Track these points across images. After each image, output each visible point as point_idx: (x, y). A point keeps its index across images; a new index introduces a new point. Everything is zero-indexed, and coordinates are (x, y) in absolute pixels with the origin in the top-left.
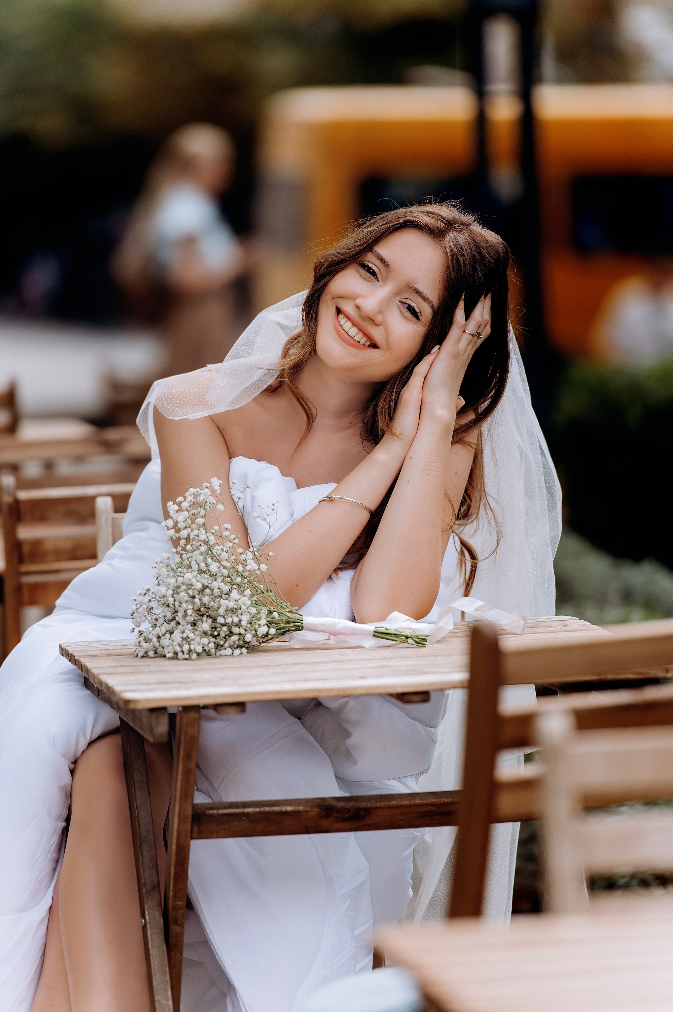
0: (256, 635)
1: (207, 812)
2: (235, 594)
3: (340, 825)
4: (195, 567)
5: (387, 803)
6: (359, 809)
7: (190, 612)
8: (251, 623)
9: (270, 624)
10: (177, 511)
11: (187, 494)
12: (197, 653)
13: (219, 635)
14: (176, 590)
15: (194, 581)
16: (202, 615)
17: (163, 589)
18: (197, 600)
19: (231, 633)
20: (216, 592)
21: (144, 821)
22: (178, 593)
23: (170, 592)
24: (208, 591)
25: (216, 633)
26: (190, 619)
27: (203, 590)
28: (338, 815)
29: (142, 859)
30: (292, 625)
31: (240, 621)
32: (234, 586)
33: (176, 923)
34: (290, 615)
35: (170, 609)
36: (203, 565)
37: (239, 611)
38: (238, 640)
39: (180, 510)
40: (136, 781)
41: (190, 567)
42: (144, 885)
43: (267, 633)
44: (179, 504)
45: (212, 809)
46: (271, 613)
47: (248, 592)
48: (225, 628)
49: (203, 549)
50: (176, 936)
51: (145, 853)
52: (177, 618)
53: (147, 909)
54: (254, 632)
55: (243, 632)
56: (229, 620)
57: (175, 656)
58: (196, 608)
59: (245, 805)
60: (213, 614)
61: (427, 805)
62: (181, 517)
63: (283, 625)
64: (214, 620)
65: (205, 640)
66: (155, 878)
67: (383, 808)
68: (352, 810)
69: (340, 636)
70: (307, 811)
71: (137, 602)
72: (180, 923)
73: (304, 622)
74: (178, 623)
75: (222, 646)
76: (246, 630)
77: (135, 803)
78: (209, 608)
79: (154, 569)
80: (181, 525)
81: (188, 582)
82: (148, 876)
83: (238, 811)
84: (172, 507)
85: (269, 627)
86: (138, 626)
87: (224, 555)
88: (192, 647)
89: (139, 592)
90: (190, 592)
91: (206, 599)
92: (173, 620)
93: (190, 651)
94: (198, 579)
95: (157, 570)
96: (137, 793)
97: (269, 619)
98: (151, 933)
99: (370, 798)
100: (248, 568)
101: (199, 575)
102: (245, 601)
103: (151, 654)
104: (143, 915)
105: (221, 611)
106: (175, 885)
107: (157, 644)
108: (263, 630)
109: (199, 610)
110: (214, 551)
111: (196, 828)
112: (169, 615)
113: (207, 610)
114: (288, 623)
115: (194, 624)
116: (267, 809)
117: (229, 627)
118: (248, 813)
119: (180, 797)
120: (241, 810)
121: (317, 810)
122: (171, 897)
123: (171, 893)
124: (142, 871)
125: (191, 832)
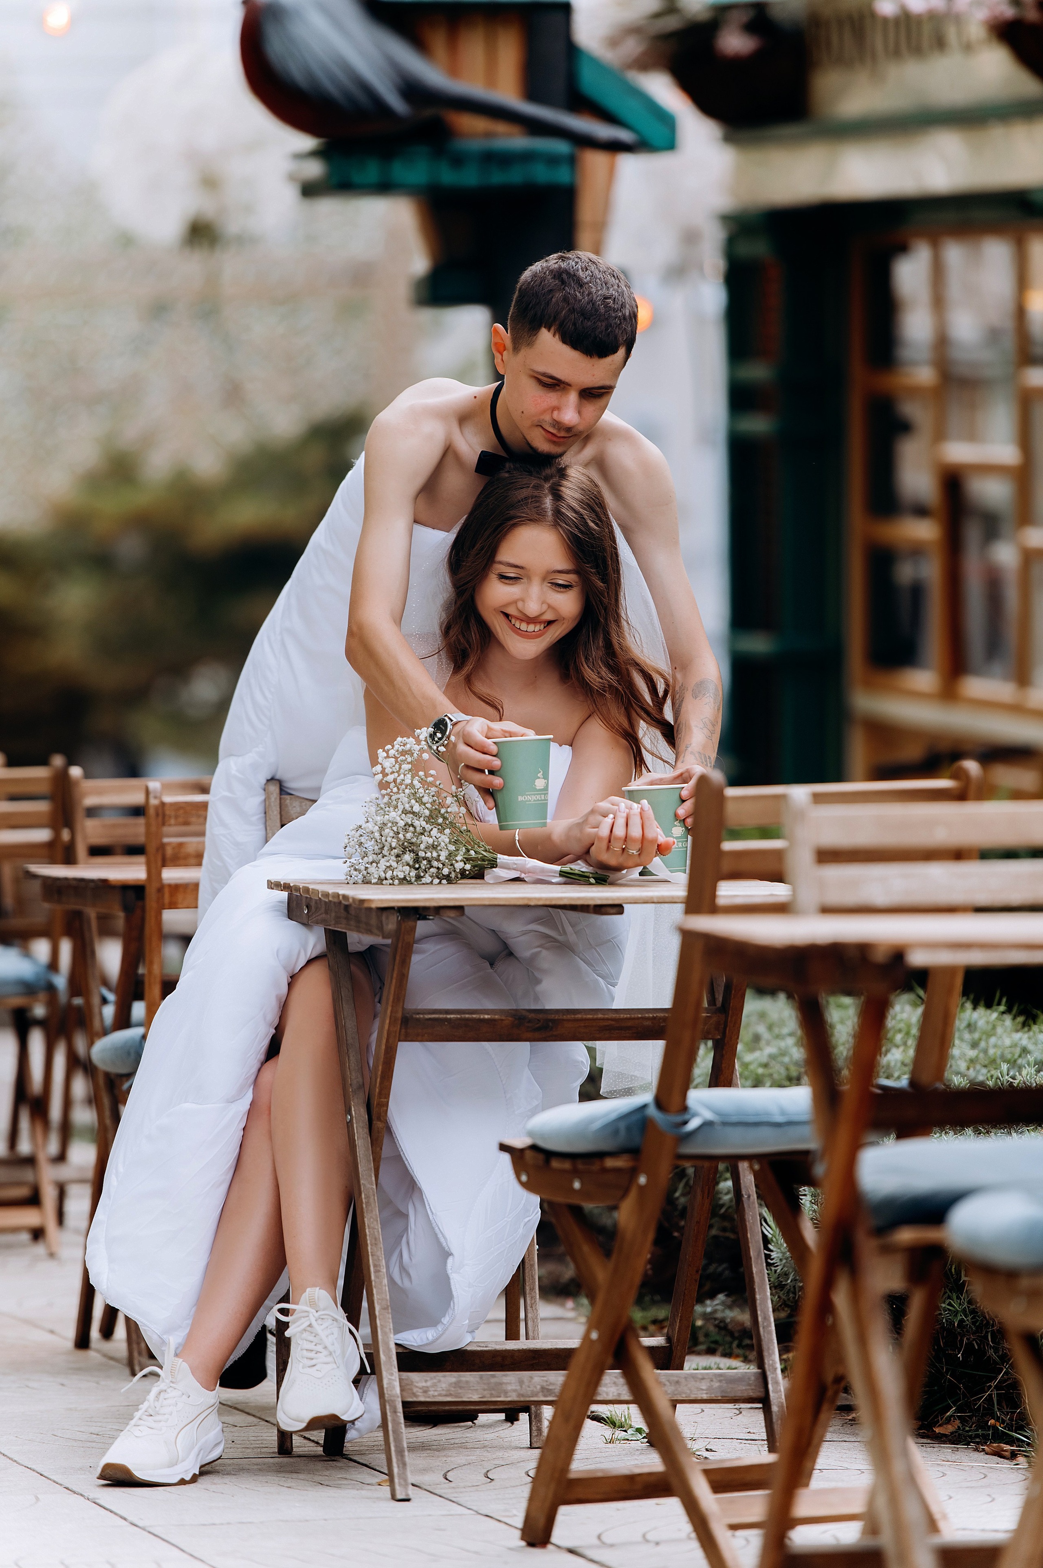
0: (454, 869)
1: (414, 1016)
2: (435, 832)
3: (529, 1035)
4: (401, 807)
5: (573, 1016)
7: (394, 846)
8: (448, 859)
9: (467, 860)
10: (386, 758)
11: (395, 743)
12: (399, 879)
13: (420, 867)
14: (383, 826)
15: (398, 819)
16: (406, 849)
17: (370, 826)
18: (401, 836)
19: (431, 866)
20: (419, 829)
21: (350, 1030)
22: (384, 830)
23: (378, 828)
24: (410, 828)
25: (417, 866)
26: (394, 852)
27: (406, 828)
28: (529, 1025)
29: (349, 1063)
30: (487, 863)
31: (439, 856)
32: (435, 826)
33: (379, 1119)
34: (484, 853)
35: (377, 843)
36: (407, 807)
37: (439, 848)
38: (438, 872)
39: (388, 757)
41: (396, 807)
42: (351, 1085)
43: (464, 867)
44: (387, 752)
45: (418, 1014)
46: (468, 850)
47: (447, 831)
48: (425, 862)
50: (378, 1131)
51: (351, 1058)
52: (383, 852)
54: (451, 867)
55: (441, 866)
56: (429, 855)
58: (400, 843)
59: (447, 1012)
60: (415, 848)
61: (608, 1019)
62: (388, 764)
64: (416, 854)
65: (408, 870)
66: (360, 1080)
67: (568, 1020)
68: (542, 1021)
70: (502, 1020)
71: (350, 837)
72: (382, 1119)
75: (423, 876)
76: (444, 865)
78: (412, 843)
79: (364, 807)
80: (389, 770)
81: (393, 820)
82: (354, 1078)
83: (441, 1016)
84: (381, 754)
85: (465, 864)
86: (350, 858)
89: (352, 828)
90: (395, 829)
91: (409, 835)
93: (393, 878)
94: (403, 818)
95: (366, 809)
96: (344, 1005)
97: (465, 856)
98: (356, 1127)
101: (403, 814)
102: (444, 839)
103: (360, 881)
104: (349, 1111)
105: (422, 846)
106: (381, 1083)
107: (366, 874)
108: (459, 866)
109: (403, 845)
111: (403, 1031)
113: (410, 845)
114: (484, 860)
115: (398, 856)
116: (467, 1016)
117: (429, 862)
118: (450, 1019)
119: (393, 1002)
120: (445, 1016)
121: (510, 1019)
122: (377, 1094)
123: (377, 1090)
124: (349, 1073)
125: (399, 1035)
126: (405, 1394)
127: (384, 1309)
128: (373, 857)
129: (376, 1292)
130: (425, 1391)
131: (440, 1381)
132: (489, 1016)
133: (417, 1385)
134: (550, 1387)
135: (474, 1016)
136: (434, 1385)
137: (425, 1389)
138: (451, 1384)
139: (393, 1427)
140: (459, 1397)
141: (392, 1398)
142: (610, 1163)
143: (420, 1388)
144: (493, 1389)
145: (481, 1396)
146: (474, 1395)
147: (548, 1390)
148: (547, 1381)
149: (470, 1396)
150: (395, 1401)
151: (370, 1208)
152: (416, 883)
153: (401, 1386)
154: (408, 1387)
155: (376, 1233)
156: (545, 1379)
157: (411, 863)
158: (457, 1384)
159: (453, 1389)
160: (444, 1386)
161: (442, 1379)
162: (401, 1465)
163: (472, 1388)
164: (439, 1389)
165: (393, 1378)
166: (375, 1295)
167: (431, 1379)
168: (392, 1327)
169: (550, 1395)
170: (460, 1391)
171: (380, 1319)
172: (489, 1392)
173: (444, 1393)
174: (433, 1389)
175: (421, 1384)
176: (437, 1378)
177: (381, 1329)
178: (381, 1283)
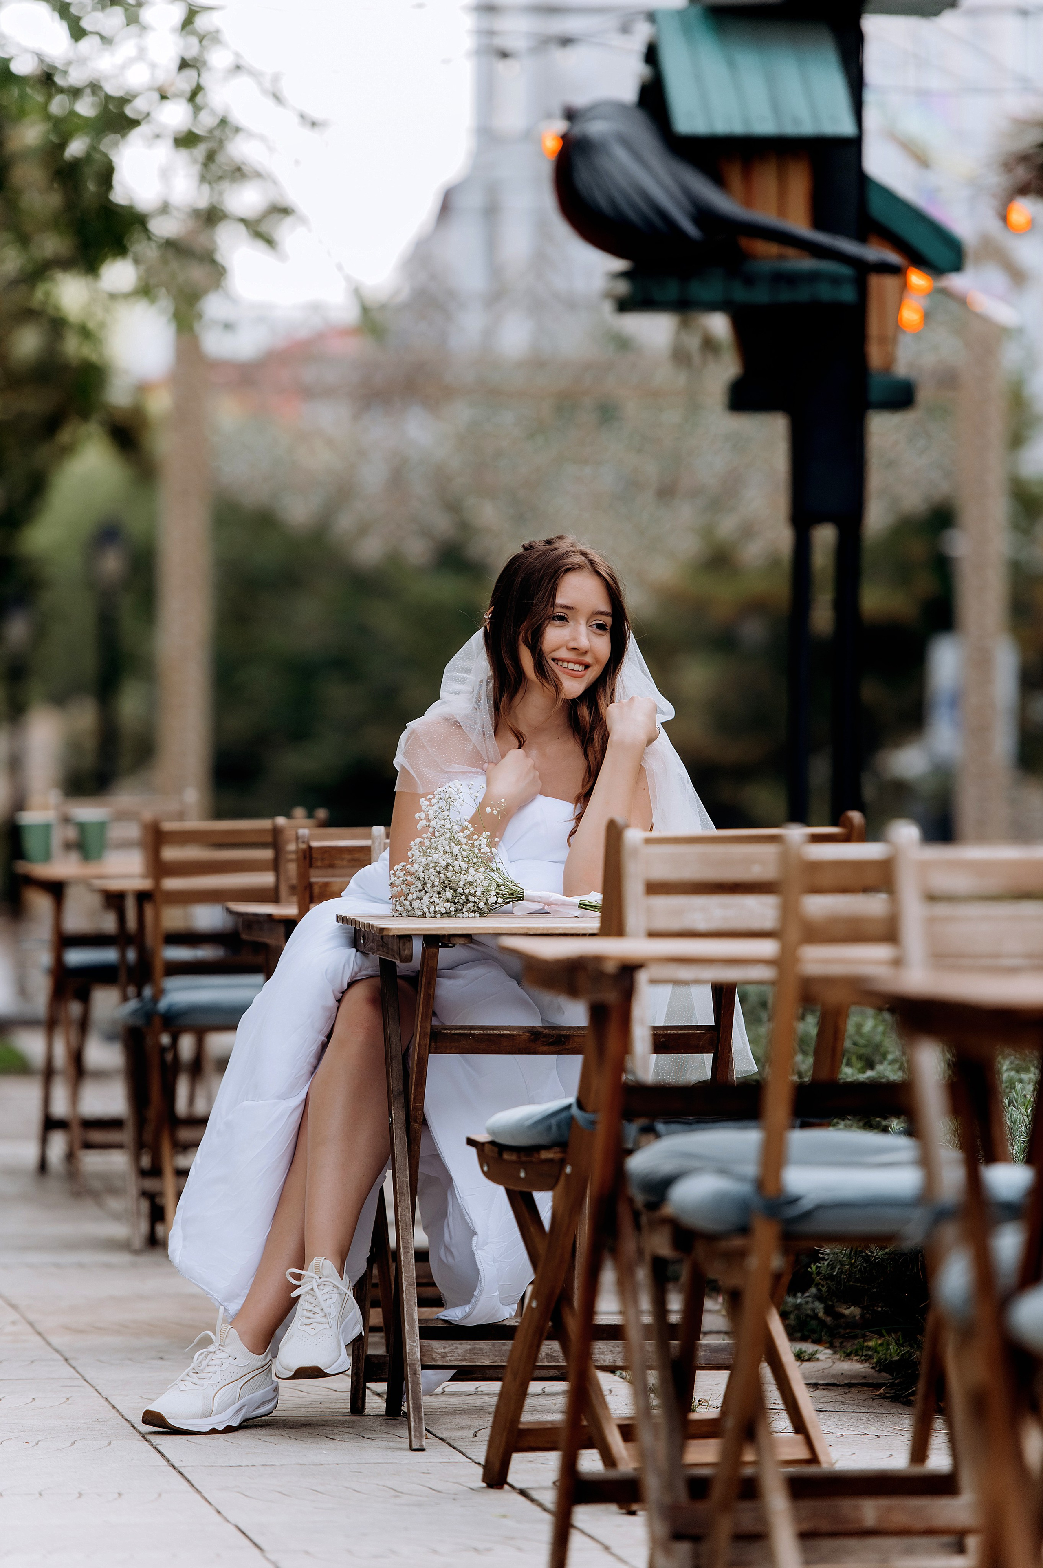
0: (487, 903)
1: (442, 1031)
2: (472, 871)
3: (545, 1048)
4: (442, 849)
6: (560, 1036)
7: (436, 884)
8: (483, 894)
9: (498, 894)
12: (441, 913)
14: (426, 867)
15: (440, 860)
16: (446, 887)
18: (442, 875)
19: (468, 901)
20: (457, 869)
21: (394, 1044)
22: (427, 869)
23: (422, 868)
24: (450, 868)
25: (456, 901)
26: (437, 889)
27: (447, 867)
28: (544, 1039)
29: (392, 1072)
30: (515, 896)
31: (475, 892)
32: (470, 865)
33: (415, 1121)
35: (420, 881)
36: (447, 849)
37: (475, 884)
38: (473, 906)
39: (431, 805)
40: (390, 1014)
43: (496, 902)
45: (446, 1029)
46: (499, 886)
47: (482, 869)
48: (463, 897)
49: (448, 835)
51: (394, 1068)
52: (426, 888)
53: (394, 1109)
54: (485, 901)
55: (477, 900)
56: (467, 891)
57: (424, 915)
58: (441, 881)
60: (454, 885)
63: (508, 896)
64: (455, 891)
65: (448, 905)
67: (579, 1036)
68: (555, 1036)
69: (552, 906)
70: (520, 1035)
73: (524, 894)
74: (426, 892)
75: (461, 910)
76: (479, 899)
77: (388, 1030)
78: (451, 881)
80: (431, 817)
81: (435, 861)
82: (395, 1085)
83: (466, 1031)
87: (464, 841)
88: (437, 909)
90: (437, 868)
91: (449, 874)
92: (422, 890)
93: (435, 912)
94: (444, 859)
97: (497, 891)
98: (395, 1127)
99: (570, 1028)
100: (482, 851)
101: (444, 855)
102: (480, 876)
103: (404, 914)
105: (461, 884)
106: (415, 1089)
107: (409, 907)
108: (492, 900)
109: (444, 882)
110: (456, 836)
111: (433, 1044)
112: (420, 886)
113: (450, 883)
114: (512, 894)
115: (439, 893)
116: (489, 1031)
117: (467, 896)
118: (474, 1033)
119: (422, 1019)
120: (469, 1031)
121: (527, 1034)
122: (412, 1099)
123: (412, 1096)
124: (391, 1081)
125: (429, 1048)
126: (425, 1358)
127: (411, 1285)
128: (416, 894)
129: (404, 1270)
130: (444, 1357)
131: (457, 1348)
132: (508, 1032)
133: (436, 1351)
134: (554, 1355)
135: (495, 1032)
136: (452, 1351)
137: (443, 1354)
138: (467, 1350)
139: (412, 1387)
140: (473, 1363)
141: (413, 1362)
142: (545, 1155)
143: (439, 1354)
144: (503, 1356)
145: (492, 1361)
146: (486, 1361)
147: (552, 1356)
148: (551, 1349)
149: (483, 1361)
150: (416, 1364)
151: (403, 1198)
152: (454, 916)
153: (421, 1352)
154: (429, 1353)
155: (407, 1220)
156: (550, 1347)
157: (451, 899)
158: (472, 1351)
159: (468, 1355)
160: (460, 1352)
161: (459, 1346)
162: (417, 1420)
163: (484, 1354)
164: (455, 1355)
165: (415, 1344)
166: (403, 1273)
167: (449, 1346)
168: (416, 1301)
169: (553, 1361)
170: (475, 1357)
171: (406, 1294)
172: (499, 1357)
173: (460, 1358)
174: (451, 1355)
175: (439, 1351)
176: (454, 1345)
177: (407, 1302)
178: (409, 1262)
